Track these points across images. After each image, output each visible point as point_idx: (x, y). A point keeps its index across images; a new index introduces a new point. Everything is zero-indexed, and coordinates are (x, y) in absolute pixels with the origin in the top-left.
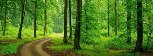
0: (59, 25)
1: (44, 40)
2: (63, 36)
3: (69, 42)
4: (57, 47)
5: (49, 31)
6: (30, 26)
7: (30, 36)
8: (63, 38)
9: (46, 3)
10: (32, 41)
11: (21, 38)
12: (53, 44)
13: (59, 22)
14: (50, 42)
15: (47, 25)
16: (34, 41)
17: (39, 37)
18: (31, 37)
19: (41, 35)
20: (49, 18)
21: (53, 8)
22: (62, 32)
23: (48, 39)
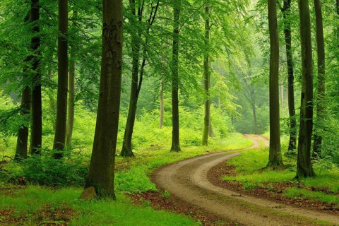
0: (253, 105)
1: (208, 160)
2: (267, 144)
3: (285, 163)
4: (250, 177)
5: (218, 128)
6: (149, 111)
7: (159, 148)
8: (268, 153)
9: (207, 33)
10: (171, 164)
11: (132, 154)
12: (237, 169)
13: (252, 93)
14: (229, 163)
15: (212, 107)
16: (177, 162)
17: (188, 149)
18: (161, 152)
19: (194, 143)
20: (220, 82)
21: (232, 50)
22: (266, 130)
23: (221, 156)
